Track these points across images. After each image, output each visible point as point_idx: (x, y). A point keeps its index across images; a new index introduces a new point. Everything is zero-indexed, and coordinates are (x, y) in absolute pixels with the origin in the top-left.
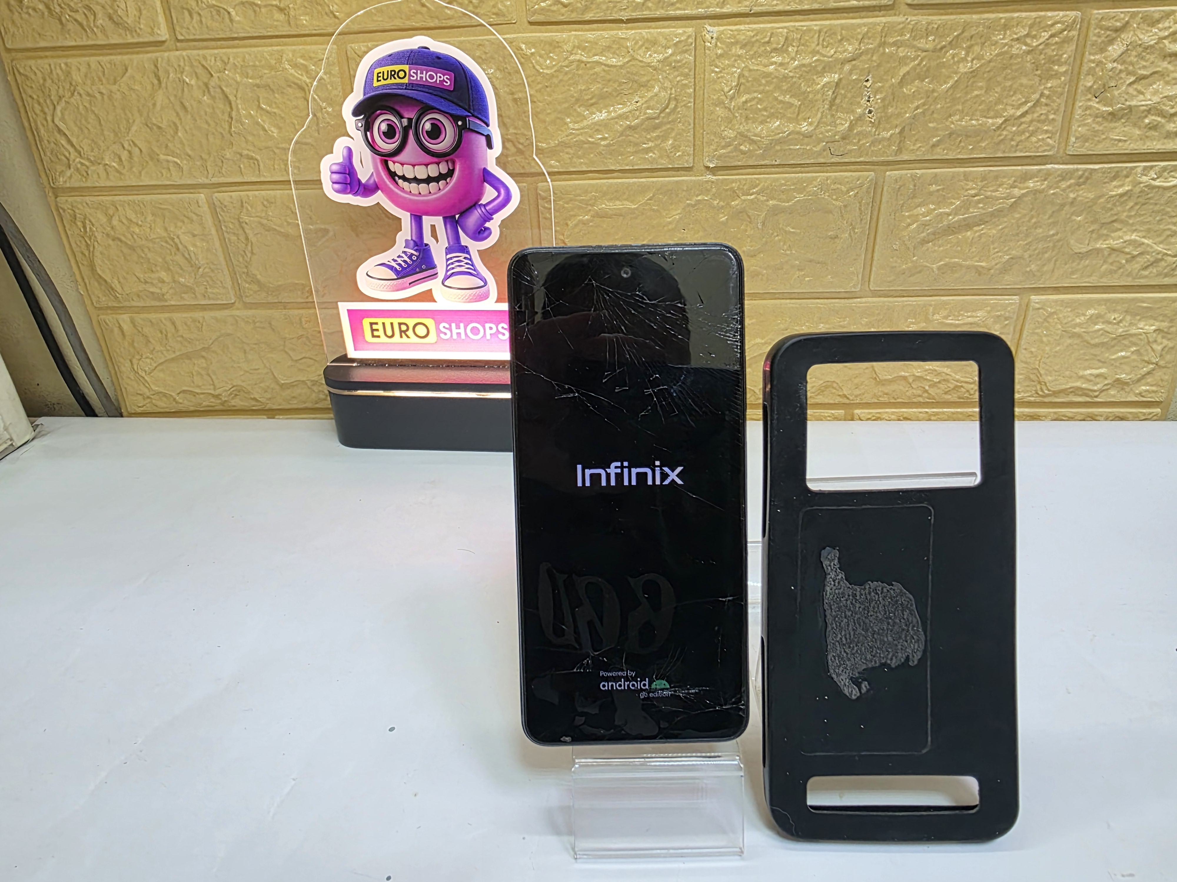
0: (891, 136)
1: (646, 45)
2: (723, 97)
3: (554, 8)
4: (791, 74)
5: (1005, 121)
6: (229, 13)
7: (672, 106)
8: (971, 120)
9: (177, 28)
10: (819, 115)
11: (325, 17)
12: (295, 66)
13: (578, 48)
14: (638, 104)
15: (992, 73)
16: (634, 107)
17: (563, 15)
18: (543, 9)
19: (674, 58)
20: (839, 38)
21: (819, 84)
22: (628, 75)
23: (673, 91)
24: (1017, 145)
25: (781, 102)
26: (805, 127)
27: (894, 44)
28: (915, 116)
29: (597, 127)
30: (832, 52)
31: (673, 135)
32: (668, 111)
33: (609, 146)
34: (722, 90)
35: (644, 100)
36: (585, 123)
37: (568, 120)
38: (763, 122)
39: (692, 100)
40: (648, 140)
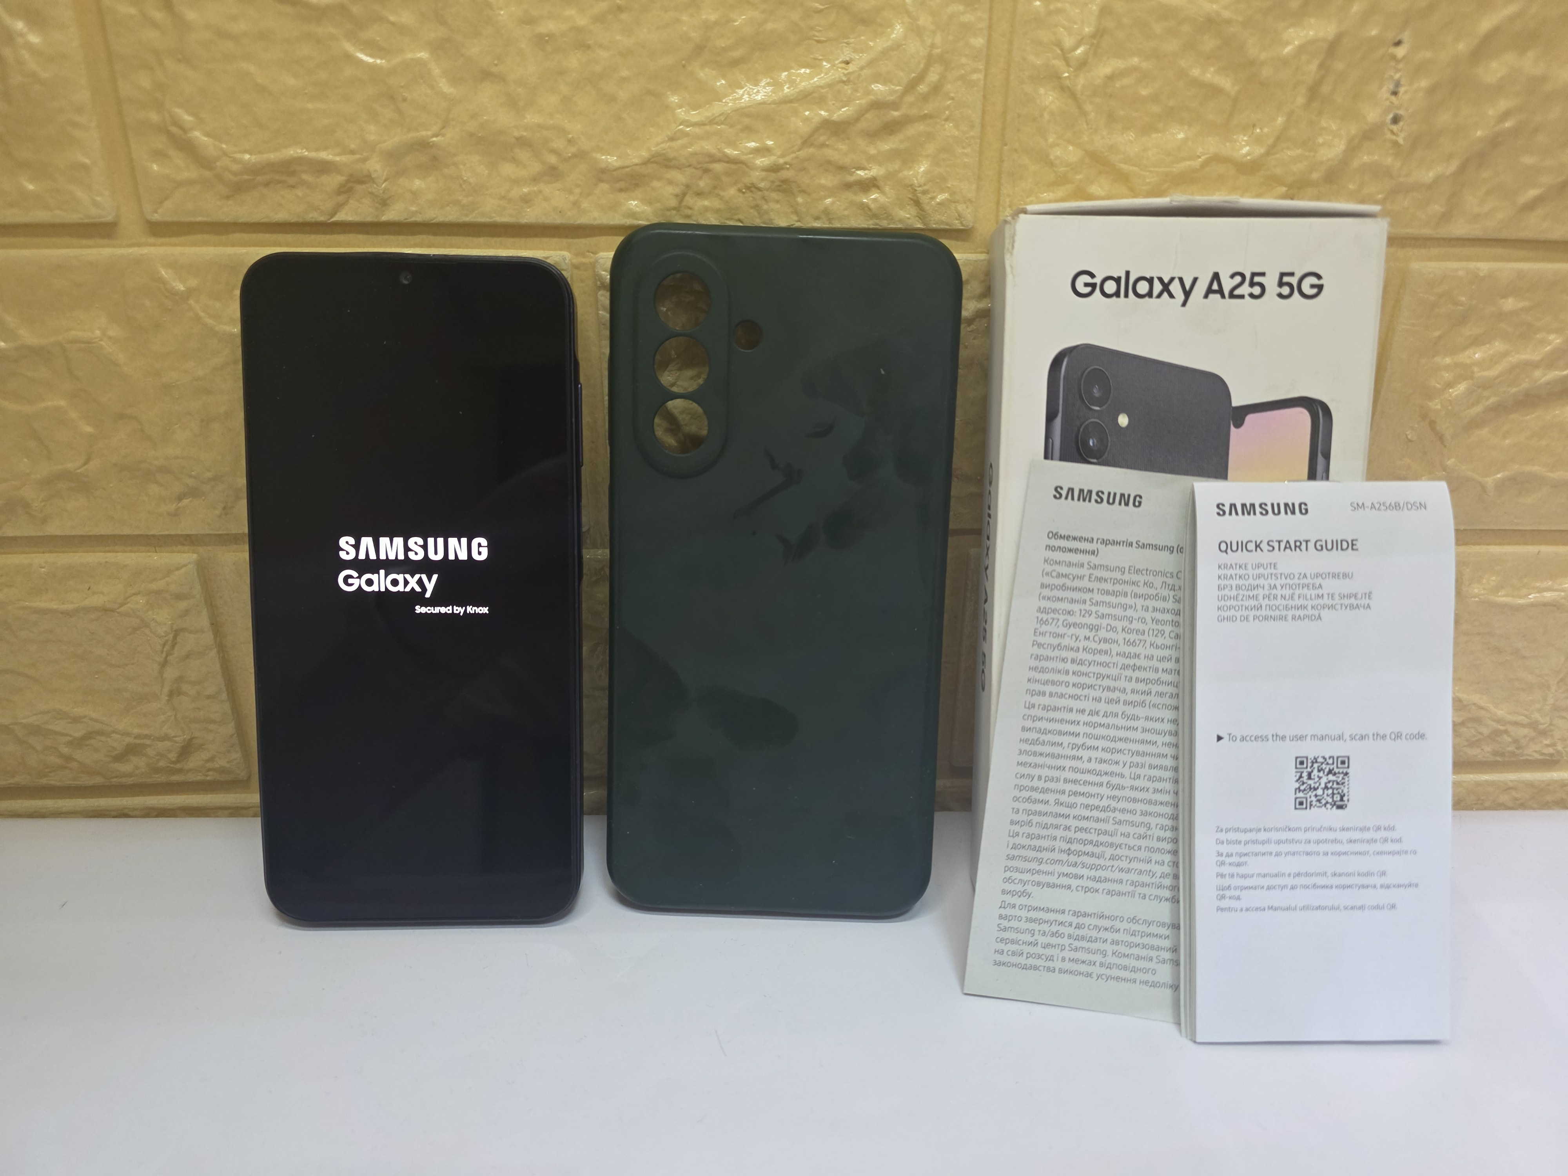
0: (1437, 178)
2: (1058, 63)
4: (1226, 14)
7: (933, 77)
10: (1280, 120)
14: (851, 68)
16: (839, 73)
21: (1288, 43)
23: (938, 39)
25: (1196, 83)
28: (1498, 134)
29: (746, 121)
31: (931, 148)
32: (922, 88)
33: (775, 169)
34: (1059, 44)
35: (865, 57)
36: (717, 109)
37: (674, 99)
38: (1148, 129)
39: (981, 67)
40: (871, 159)
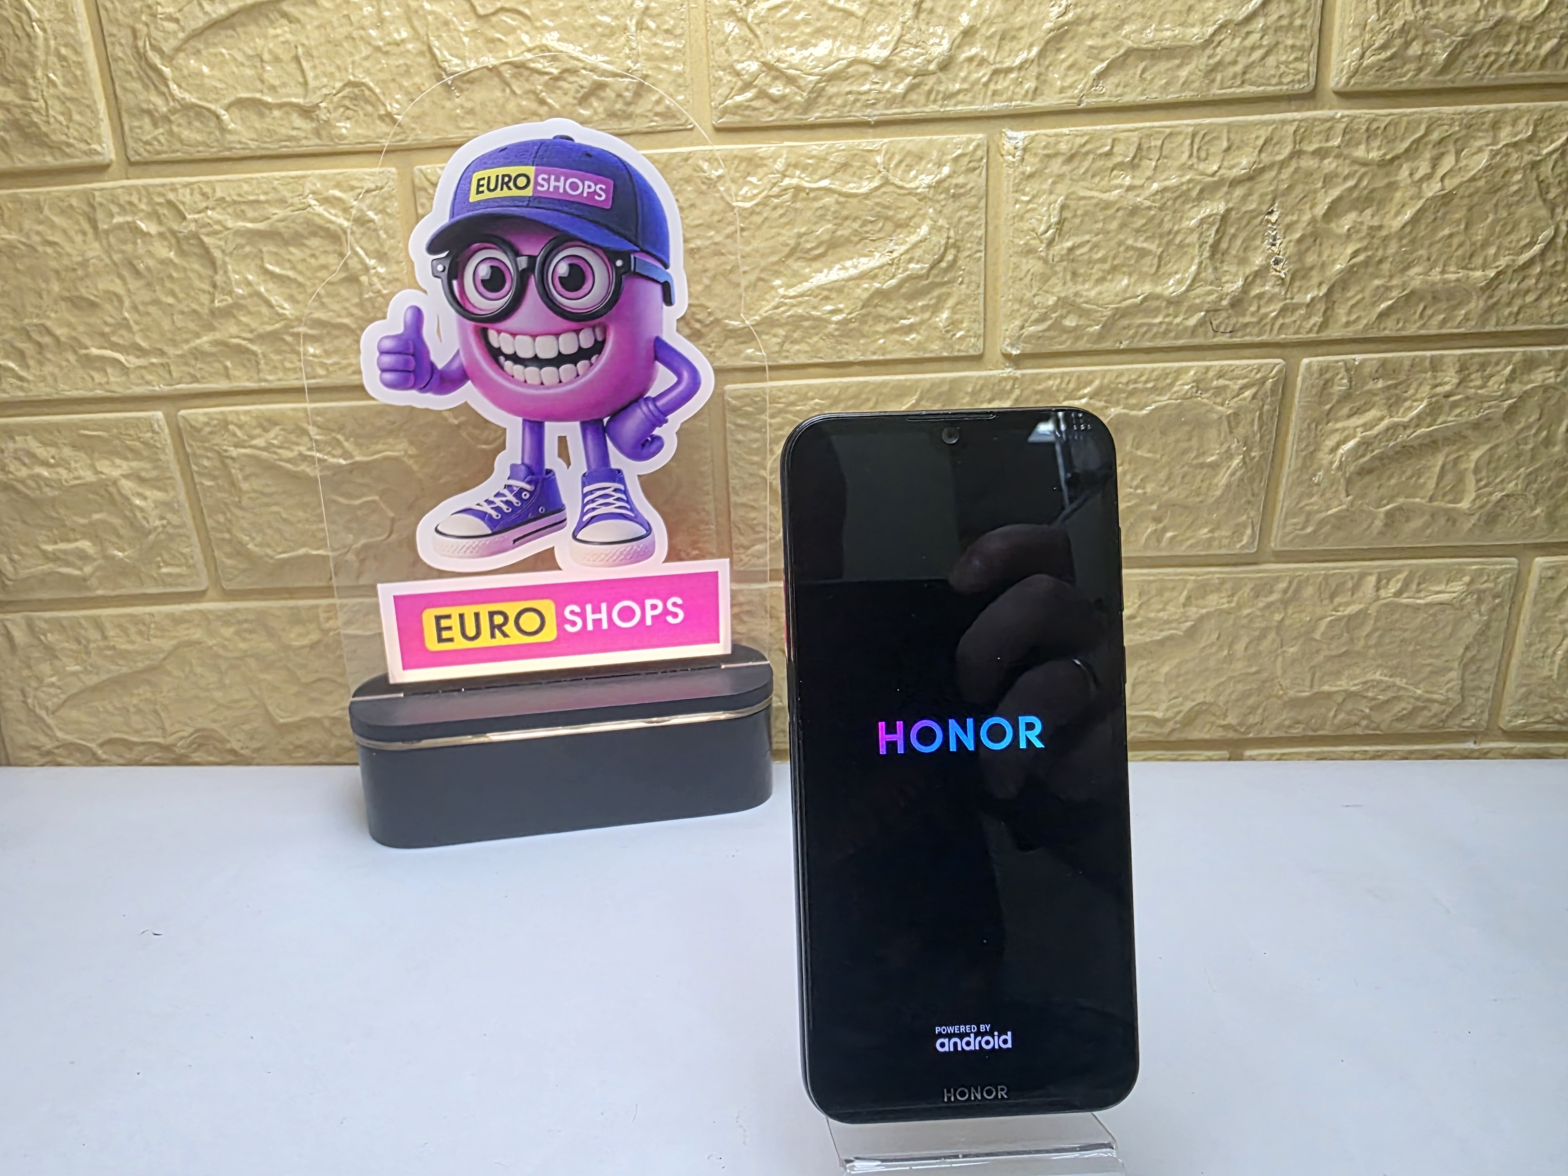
0: (1313, 299)
1: (908, 160)
2: (1035, 242)
3: (757, 104)
4: (1147, 203)
5: (1499, 274)
6: (218, 117)
7: (949, 257)
8: (1443, 272)
9: (130, 143)
10: (1194, 268)
11: (378, 122)
12: (326, 201)
13: (796, 166)
14: (895, 255)
15: (1476, 199)
16: (886, 259)
17: (771, 115)
18: (738, 106)
19: (954, 181)
20: (1225, 144)
21: (1192, 219)
22: (878, 209)
23: (952, 233)
24: (1518, 313)
25: (1131, 248)
26: (1171, 287)
27: (1315, 153)
28: (1353, 266)
29: (825, 293)
30: (1215, 168)
31: (950, 303)
32: (944, 265)
33: (845, 322)
34: (1033, 230)
35: (904, 248)
36: (806, 286)
37: (777, 282)
38: (1101, 280)
39: (982, 248)
40: (910, 312)
